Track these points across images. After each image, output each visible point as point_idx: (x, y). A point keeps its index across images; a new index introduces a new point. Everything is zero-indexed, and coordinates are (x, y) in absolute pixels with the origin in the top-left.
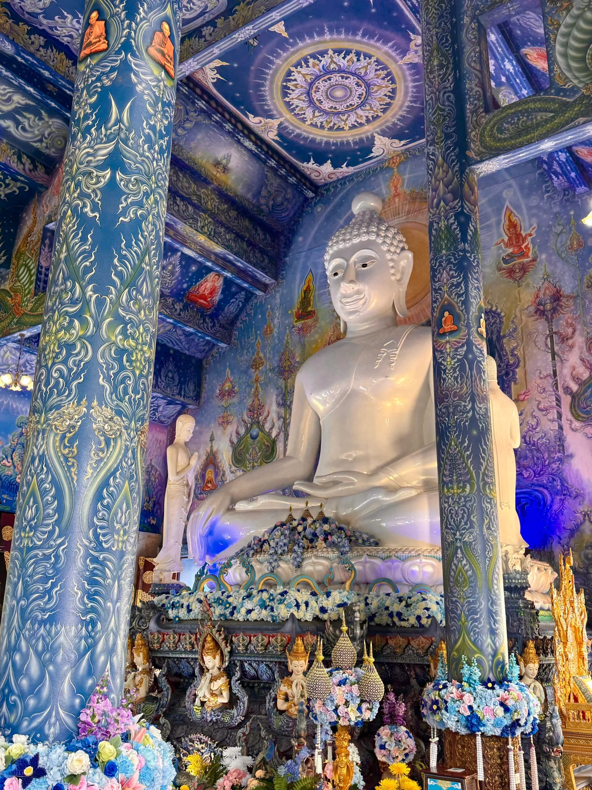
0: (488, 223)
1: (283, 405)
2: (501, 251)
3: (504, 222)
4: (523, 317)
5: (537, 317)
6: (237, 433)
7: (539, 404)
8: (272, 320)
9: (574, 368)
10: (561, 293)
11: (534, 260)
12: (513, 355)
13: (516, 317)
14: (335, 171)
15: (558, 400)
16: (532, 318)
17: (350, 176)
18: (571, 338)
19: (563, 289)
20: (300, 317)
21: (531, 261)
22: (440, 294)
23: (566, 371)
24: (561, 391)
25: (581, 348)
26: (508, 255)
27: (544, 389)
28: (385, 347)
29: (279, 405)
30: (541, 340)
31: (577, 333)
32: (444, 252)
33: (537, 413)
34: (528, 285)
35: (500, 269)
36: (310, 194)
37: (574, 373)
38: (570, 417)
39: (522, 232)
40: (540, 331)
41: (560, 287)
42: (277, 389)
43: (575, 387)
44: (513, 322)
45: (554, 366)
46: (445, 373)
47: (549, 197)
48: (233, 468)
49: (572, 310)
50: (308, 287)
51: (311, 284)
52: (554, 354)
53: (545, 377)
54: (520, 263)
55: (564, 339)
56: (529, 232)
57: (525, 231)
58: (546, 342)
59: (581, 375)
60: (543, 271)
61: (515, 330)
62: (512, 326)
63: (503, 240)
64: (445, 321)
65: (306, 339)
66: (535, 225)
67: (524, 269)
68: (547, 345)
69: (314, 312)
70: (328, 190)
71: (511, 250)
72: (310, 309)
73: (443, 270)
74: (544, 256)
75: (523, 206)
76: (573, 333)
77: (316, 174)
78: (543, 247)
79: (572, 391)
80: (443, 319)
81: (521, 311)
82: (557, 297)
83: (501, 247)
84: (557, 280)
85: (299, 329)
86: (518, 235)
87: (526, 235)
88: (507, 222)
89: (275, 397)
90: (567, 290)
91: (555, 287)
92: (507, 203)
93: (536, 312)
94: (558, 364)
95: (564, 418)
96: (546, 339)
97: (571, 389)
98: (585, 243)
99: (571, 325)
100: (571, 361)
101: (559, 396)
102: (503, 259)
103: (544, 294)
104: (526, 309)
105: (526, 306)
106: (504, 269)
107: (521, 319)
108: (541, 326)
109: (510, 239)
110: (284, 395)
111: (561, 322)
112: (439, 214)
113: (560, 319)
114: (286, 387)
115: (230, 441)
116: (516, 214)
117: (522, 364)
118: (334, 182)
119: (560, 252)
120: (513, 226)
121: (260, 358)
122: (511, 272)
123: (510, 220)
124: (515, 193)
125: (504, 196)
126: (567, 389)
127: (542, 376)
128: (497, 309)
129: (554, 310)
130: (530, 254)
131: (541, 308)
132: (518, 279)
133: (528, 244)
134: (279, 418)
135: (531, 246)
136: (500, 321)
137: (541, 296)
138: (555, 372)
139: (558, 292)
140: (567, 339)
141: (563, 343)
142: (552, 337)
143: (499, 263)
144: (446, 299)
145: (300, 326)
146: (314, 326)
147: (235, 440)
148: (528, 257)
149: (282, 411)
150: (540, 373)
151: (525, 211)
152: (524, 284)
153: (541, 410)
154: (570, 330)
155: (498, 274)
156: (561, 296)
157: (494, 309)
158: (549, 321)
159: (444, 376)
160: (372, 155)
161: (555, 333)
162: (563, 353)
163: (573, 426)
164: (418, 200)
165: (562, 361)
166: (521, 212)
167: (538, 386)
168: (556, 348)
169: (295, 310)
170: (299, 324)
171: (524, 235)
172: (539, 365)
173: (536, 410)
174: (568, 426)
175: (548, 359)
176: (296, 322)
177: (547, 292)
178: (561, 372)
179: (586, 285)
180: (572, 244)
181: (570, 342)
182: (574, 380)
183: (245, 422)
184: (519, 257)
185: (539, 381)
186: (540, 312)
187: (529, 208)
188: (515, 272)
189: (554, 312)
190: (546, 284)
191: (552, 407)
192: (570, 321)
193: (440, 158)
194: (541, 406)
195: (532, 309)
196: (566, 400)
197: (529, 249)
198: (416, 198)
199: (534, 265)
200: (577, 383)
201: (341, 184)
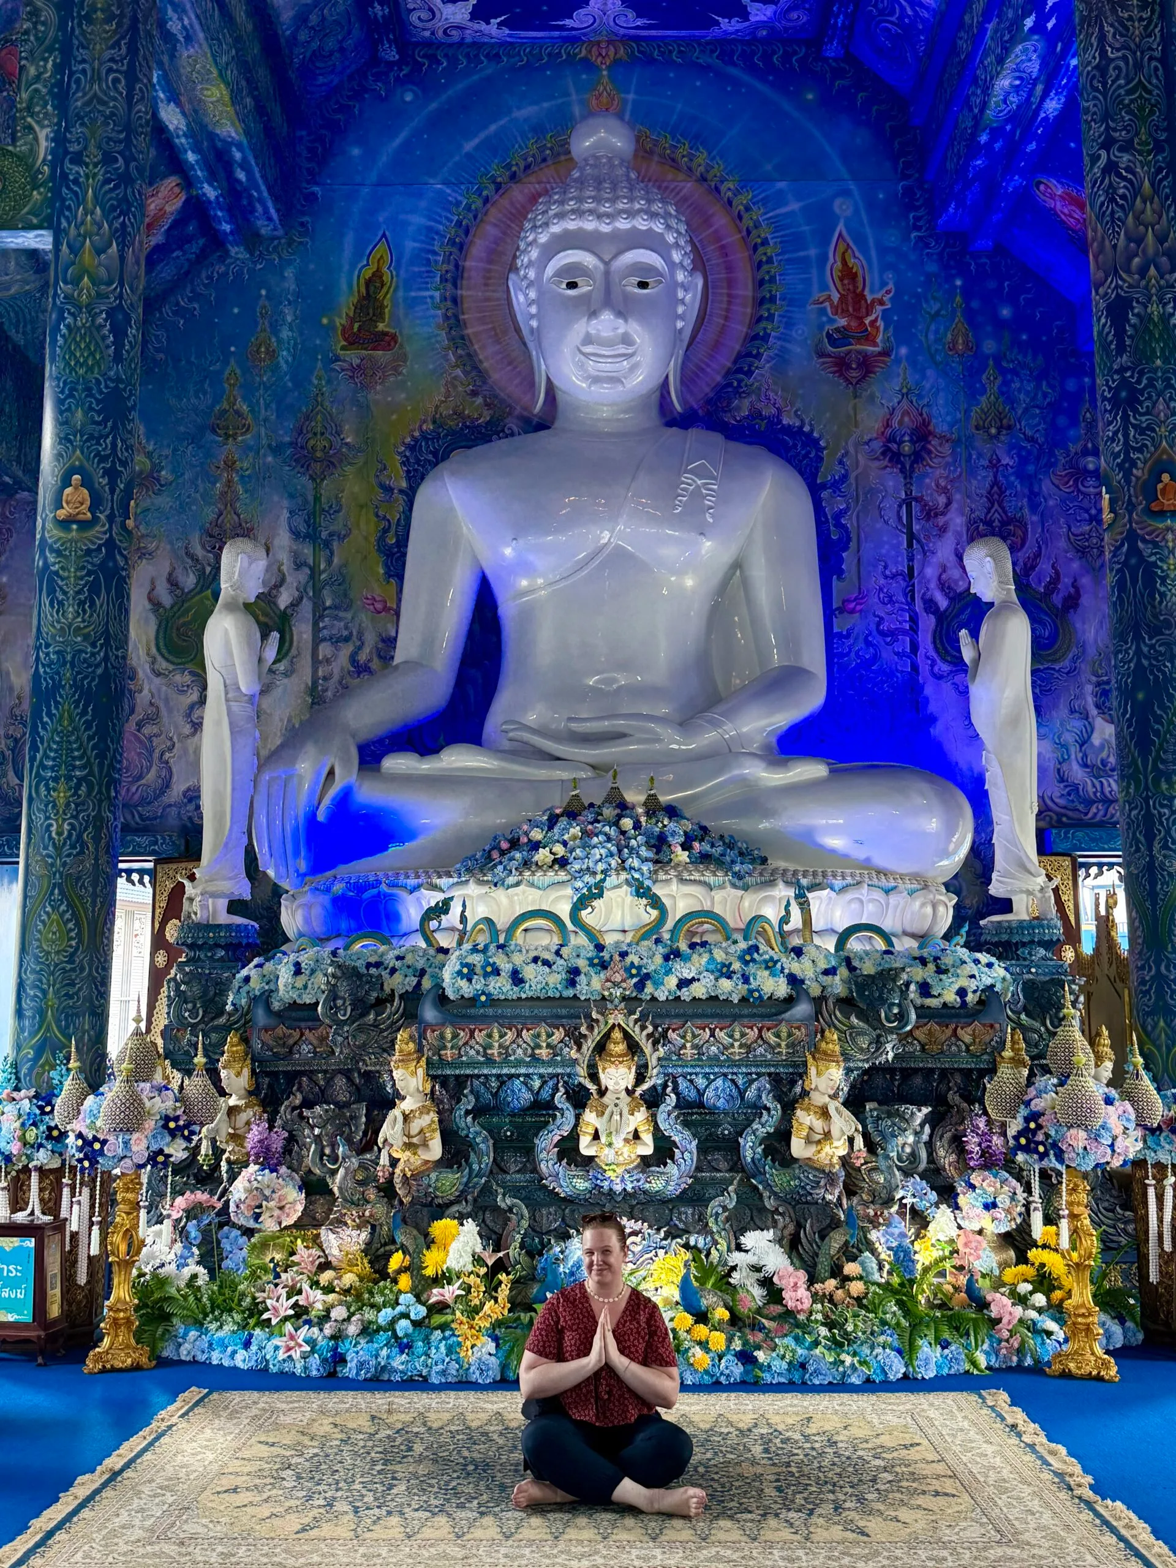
0: (802, 254)
1: (307, 536)
2: (824, 319)
3: (834, 263)
4: (860, 457)
5: (886, 462)
6: (173, 583)
7: (878, 624)
8: (275, 330)
9: (944, 569)
10: (931, 428)
11: (886, 353)
12: (839, 525)
13: (847, 453)
14: (470, 24)
15: (914, 619)
16: (877, 464)
17: (492, 45)
18: (943, 514)
19: (934, 421)
20: (353, 341)
21: (880, 354)
22: (1153, 438)
23: (930, 572)
24: (919, 606)
25: (958, 534)
26: (837, 330)
27: (890, 597)
28: (691, 472)
29: (296, 534)
30: (890, 505)
31: (954, 506)
32: (1158, 362)
33: (877, 639)
34: (872, 398)
35: (821, 354)
36: (393, 55)
37: (944, 576)
38: (932, 653)
39: (866, 292)
40: (890, 491)
41: (929, 416)
42: (292, 496)
43: (943, 603)
44: (841, 462)
45: (911, 559)
46: (1163, 583)
47: (920, 238)
48: (163, 664)
49: (948, 464)
50: (378, 275)
51: (385, 269)
52: (911, 537)
53: (894, 576)
54: (859, 352)
55: (930, 513)
56: (878, 296)
57: (872, 291)
58: (898, 512)
59: (956, 582)
60: (901, 379)
61: (844, 478)
62: (838, 471)
63: (829, 298)
64: (1164, 490)
65: (371, 396)
66: (891, 286)
67: (867, 365)
68: (900, 518)
69: (394, 337)
70: (434, 60)
71: (843, 322)
72: (381, 326)
73: (1159, 396)
74: (903, 351)
75: (871, 242)
76: (948, 504)
77: (424, 15)
78: (903, 331)
79: (938, 608)
80: (1160, 486)
81: (857, 445)
82: (922, 434)
83: (825, 309)
84: (925, 401)
85: (353, 369)
86: (860, 297)
87: (873, 301)
88: (839, 264)
89: (285, 514)
90: (940, 426)
91: (921, 415)
92: (841, 227)
93: (884, 454)
94: (918, 557)
95: (921, 652)
96: (900, 506)
97: (936, 604)
98: (978, 346)
99: (945, 491)
100: (939, 554)
101: (916, 614)
102: (829, 336)
103: (901, 423)
104: (867, 443)
105: (866, 438)
106: (829, 356)
107: (857, 462)
108: (892, 482)
109: (842, 298)
110: (312, 515)
111: (927, 481)
112: (1146, 287)
113: (926, 475)
114: (317, 499)
115: (150, 600)
116: (857, 254)
117: (853, 545)
118: (451, 45)
119: (933, 350)
120: (849, 275)
121: (238, 413)
122: (841, 365)
123: (844, 262)
124: (857, 211)
125: (837, 210)
126: (930, 605)
127: (888, 573)
128: (812, 431)
129: (917, 457)
130: (879, 340)
131: (894, 446)
132: (854, 381)
133: (876, 320)
134: (299, 565)
135: (880, 323)
136: (817, 455)
137: (895, 424)
138: (911, 569)
139: (925, 424)
140: (936, 515)
141: (928, 520)
142: (909, 507)
143: (821, 341)
144: (1164, 451)
145: (356, 362)
146: (395, 369)
147: (167, 600)
148: (875, 345)
149: (307, 551)
150: (886, 567)
151: (873, 253)
152: (865, 394)
153: (883, 634)
154: (942, 500)
155: (817, 362)
156: (930, 433)
157: (806, 429)
158: (907, 474)
159: (1163, 589)
160: (568, 22)
161: (916, 499)
162: (927, 537)
163: (936, 669)
164: (656, 158)
165: (925, 553)
166: (865, 252)
167: (881, 589)
168: (916, 527)
169: (340, 321)
170: (353, 356)
171: (869, 299)
172: (884, 551)
173: (875, 633)
174: (927, 668)
175: (900, 543)
176: (343, 348)
177: (906, 419)
178: (921, 572)
179: (973, 422)
180: (954, 342)
181: (941, 520)
182: (942, 590)
183: (196, 560)
184: (859, 341)
185: (882, 581)
186: (891, 455)
187: (883, 251)
188: (849, 367)
189: (915, 461)
190: (905, 403)
191: (905, 632)
192: (943, 483)
193: (1147, 183)
194: (884, 627)
195: (877, 445)
196: (928, 623)
197: (878, 328)
198: (651, 152)
199: (884, 362)
200: (946, 595)
201: (467, 56)
